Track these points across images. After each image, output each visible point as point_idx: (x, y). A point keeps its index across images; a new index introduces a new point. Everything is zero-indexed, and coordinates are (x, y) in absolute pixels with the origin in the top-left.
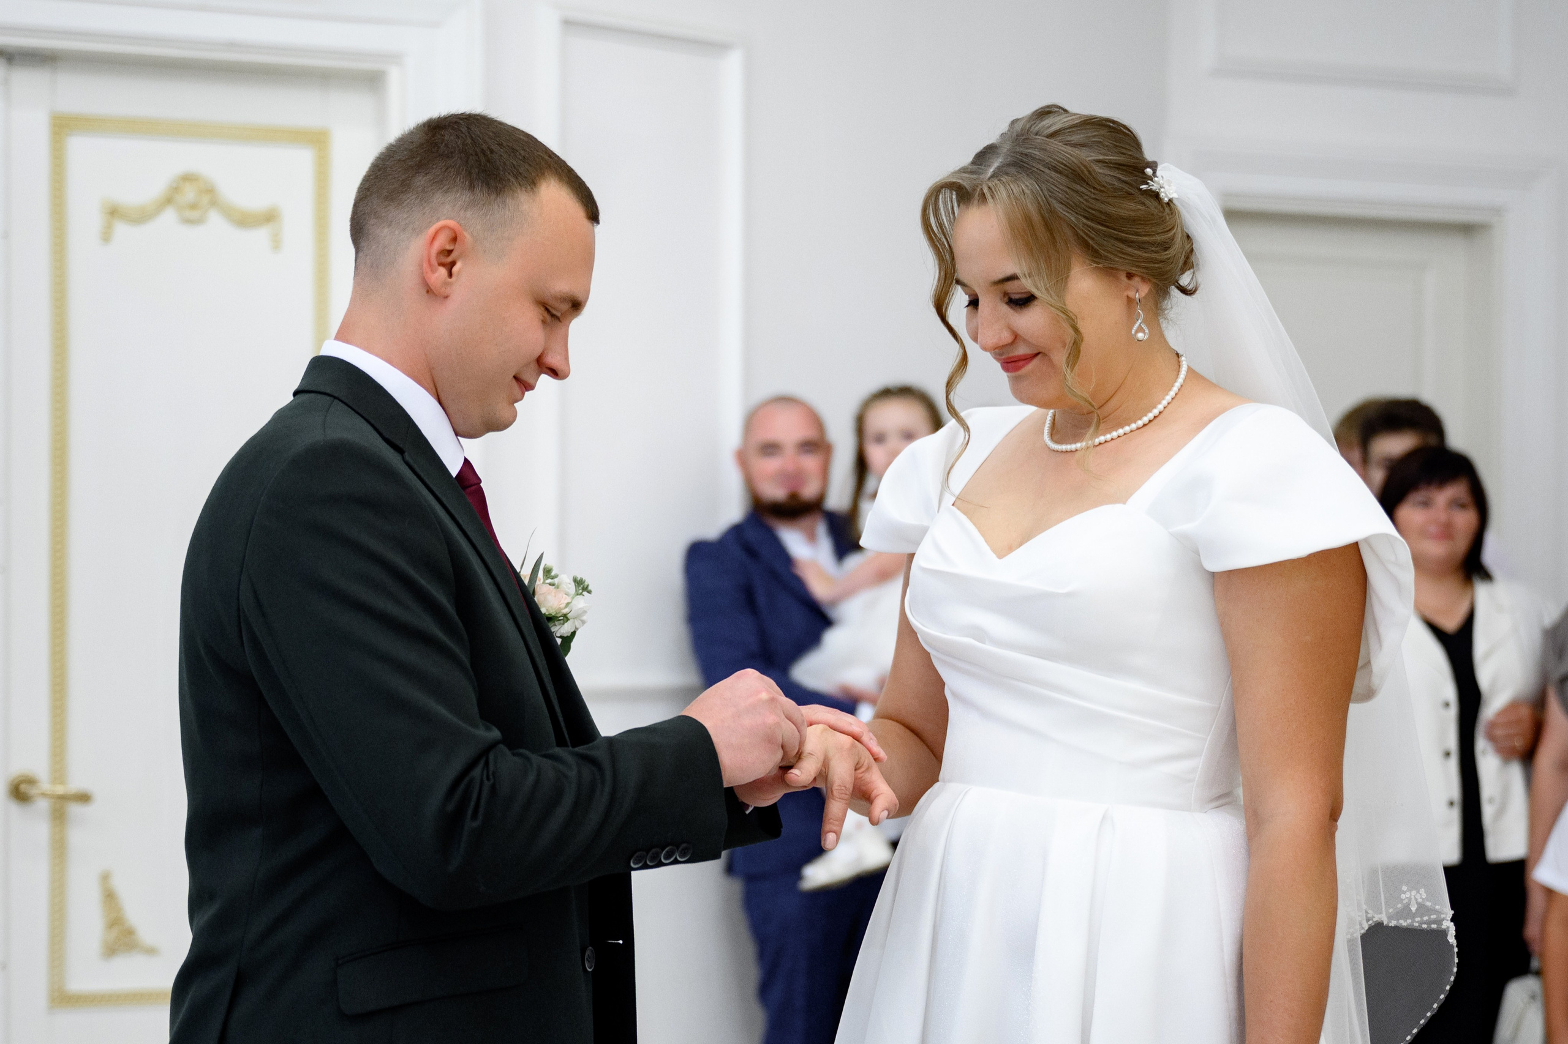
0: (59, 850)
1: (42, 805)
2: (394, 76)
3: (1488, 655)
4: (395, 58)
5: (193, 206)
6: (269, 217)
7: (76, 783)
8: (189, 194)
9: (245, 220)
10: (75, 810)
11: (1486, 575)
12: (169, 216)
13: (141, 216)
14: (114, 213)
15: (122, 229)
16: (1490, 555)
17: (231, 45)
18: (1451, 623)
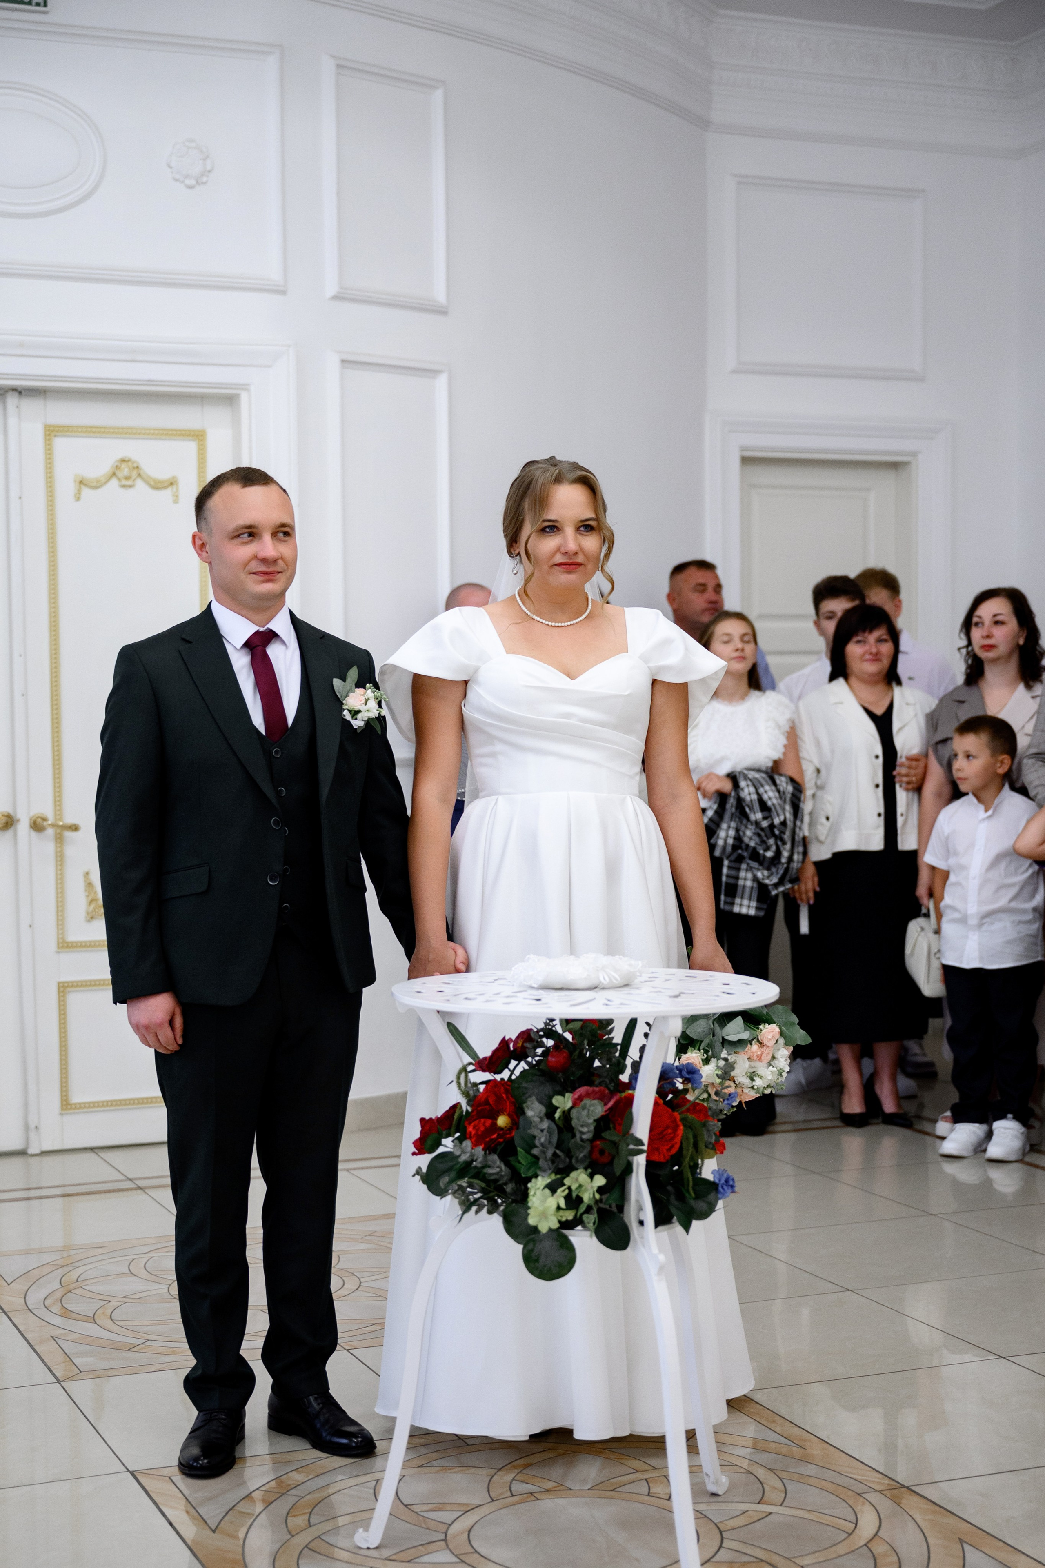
0: (60, 859)
1: (50, 832)
2: (244, 397)
3: (900, 729)
4: (245, 387)
5: (127, 478)
6: (172, 483)
7: (69, 820)
8: (125, 470)
9: (157, 485)
10: (68, 834)
11: (899, 683)
12: (114, 482)
13: (97, 485)
14: (82, 483)
15: (86, 491)
16: (902, 670)
17: (150, 382)
18: (879, 711)
